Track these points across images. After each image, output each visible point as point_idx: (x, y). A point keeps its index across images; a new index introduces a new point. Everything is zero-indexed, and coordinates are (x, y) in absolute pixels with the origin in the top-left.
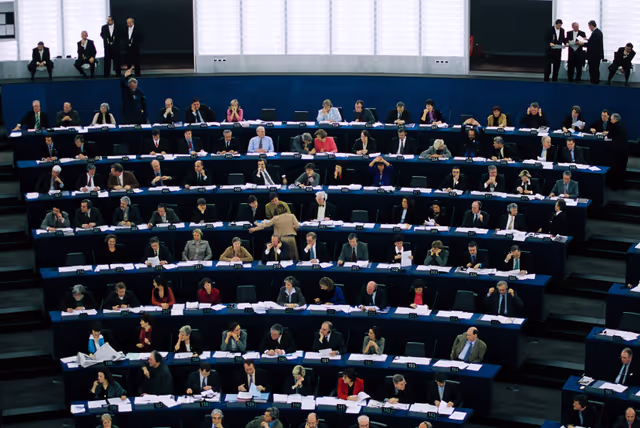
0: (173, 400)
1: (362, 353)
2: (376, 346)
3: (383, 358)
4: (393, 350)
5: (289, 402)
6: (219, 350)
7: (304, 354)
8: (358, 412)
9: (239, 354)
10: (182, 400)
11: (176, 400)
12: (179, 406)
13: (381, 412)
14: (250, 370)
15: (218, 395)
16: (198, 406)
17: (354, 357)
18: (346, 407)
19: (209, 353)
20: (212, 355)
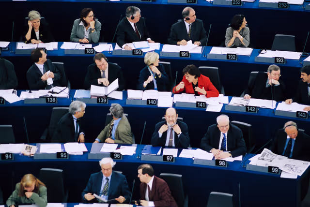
0: (15, 95)
1: (224, 46)
2: (241, 38)
3: (247, 51)
4: (259, 43)
5: (145, 98)
6: (69, 40)
7: (161, 47)
8: (219, 110)
9: (90, 46)
10: (25, 95)
11: (19, 95)
12: (22, 101)
13: (244, 110)
14: (103, 65)
15: (67, 90)
16: (44, 102)
17: (216, 51)
18: (205, 105)
19: (56, 44)
20: (59, 46)
